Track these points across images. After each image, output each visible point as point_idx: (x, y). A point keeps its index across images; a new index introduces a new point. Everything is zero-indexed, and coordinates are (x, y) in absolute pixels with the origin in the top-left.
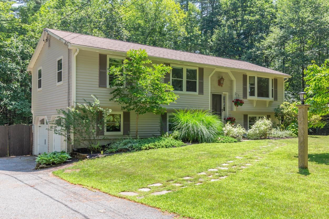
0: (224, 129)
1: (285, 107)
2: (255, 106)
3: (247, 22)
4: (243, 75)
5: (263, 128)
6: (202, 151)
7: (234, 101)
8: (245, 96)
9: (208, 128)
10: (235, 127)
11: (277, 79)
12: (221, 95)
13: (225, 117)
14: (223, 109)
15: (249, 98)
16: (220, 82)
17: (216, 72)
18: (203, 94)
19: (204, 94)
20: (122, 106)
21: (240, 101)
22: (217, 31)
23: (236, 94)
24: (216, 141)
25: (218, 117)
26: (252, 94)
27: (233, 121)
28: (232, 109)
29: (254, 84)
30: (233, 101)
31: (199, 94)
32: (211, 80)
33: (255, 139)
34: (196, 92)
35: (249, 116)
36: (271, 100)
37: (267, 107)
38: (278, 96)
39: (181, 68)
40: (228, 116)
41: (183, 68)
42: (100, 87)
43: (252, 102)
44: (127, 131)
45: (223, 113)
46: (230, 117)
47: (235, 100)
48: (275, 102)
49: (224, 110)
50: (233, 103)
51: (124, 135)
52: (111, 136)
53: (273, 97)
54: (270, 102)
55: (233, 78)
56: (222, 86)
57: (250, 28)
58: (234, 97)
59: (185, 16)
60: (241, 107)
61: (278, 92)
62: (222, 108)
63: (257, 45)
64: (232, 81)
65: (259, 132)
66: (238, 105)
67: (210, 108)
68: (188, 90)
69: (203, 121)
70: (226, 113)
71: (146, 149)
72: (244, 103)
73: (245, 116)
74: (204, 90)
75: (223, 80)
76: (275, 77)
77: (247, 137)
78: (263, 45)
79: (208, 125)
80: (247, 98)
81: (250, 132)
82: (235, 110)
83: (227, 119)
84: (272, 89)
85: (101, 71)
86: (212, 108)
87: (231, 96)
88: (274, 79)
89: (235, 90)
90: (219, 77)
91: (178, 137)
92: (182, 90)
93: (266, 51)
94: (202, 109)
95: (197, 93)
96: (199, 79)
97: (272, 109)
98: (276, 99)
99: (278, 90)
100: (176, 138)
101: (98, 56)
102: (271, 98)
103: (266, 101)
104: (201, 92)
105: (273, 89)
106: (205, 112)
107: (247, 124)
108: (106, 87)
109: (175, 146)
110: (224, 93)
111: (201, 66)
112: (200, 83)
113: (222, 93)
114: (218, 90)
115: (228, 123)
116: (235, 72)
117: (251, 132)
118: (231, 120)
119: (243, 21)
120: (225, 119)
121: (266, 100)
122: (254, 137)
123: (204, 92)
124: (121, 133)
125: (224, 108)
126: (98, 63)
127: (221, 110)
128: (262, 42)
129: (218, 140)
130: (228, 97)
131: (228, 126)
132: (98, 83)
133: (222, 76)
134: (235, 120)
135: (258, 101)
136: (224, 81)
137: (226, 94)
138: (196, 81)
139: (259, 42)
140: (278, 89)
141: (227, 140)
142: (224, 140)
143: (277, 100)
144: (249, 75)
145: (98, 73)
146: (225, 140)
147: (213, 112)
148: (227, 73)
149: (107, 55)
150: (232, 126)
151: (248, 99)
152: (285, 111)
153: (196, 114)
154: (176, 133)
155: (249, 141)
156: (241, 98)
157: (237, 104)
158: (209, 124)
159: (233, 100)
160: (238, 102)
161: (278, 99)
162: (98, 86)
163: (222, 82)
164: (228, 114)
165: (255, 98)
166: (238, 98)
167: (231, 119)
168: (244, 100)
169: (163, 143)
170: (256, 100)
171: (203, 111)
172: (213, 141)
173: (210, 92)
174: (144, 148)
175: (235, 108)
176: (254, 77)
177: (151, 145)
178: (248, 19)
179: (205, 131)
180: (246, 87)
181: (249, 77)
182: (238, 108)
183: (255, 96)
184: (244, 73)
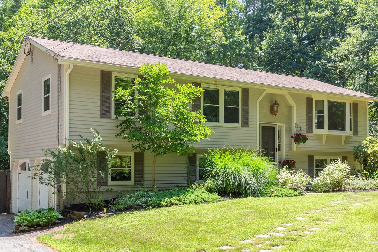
0: (278, 176)
1: (370, 145)
2: (324, 142)
3: (313, 21)
4: (307, 98)
5: (337, 175)
6: (247, 208)
7: (294, 136)
8: (310, 129)
9: (255, 176)
10: (295, 174)
11: (357, 103)
12: (274, 128)
13: (280, 158)
14: (277, 148)
15: (316, 131)
16: (273, 108)
17: (267, 94)
18: (248, 127)
19: (250, 126)
20: (133, 145)
21: (302, 136)
22: (268, 35)
23: (297, 125)
24: (268, 194)
25: (270, 158)
26: (320, 125)
27: (293, 166)
28: (290, 147)
29: (322, 112)
30: (292, 137)
31: (242, 126)
32: (260, 106)
33: (324, 192)
34: (238, 123)
35: (315, 158)
36: (349, 135)
37: (343, 145)
38: (359, 128)
39: (216, 90)
40: (284, 158)
41: (219, 89)
42: (101, 117)
43: (319, 137)
44: (140, 180)
45: (277, 153)
46: (287, 159)
47: (295, 134)
48: (355, 137)
49: (279, 150)
50: (293, 140)
51: (135, 185)
52: (118, 187)
53: (351, 130)
54: (348, 137)
55: (292, 103)
56: (275, 115)
57: (317, 30)
58: (294, 131)
59: (223, 14)
60: (304, 145)
61: (359, 123)
62: (277, 146)
63: (327, 54)
64: (290, 107)
65: (331, 181)
66: (299, 142)
67: (258, 147)
68: (226, 121)
69: (248, 165)
70: (283, 154)
71: (167, 206)
72: (308, 139)
73: (310, 158)
74: (250, 120)
75: (278, 106)
76: (354, 100)
77: (313, 189)
78: (336, 54)
79: (256, 172)
80: (312, 132)
81: (317, 181)
82: (295, 150)
83: (283, 162)
84: (350, 119)
85: (104, 94)
86: (261, 146)
87: (289, 129)
88: (353, 103)
89: (294, 121)
90: (271, 101)
91: (212, 188)
92: (217, 121)
93: (340, 64)
94: (247, 148)
95: (239, 125)
96: (243, 105)
97: (349, 148)
98: (355, 132)
99: (359, 120)
100: (210, 190)
101: (99, 74)
102: (348, 132)
103: (341, 136)
104: (246, 123)
105: (352, 118)
106: (252, 153)
107: (313, 170)
108: (111, 118)
109: (208, 201)
110: (278, 124)
111: (246, 86)
112: (243, 110)
113: (277, 124)
114: (270, 121)
115: (285, 169)
116: (295, 94)
117: (319, 181)
118: (289, 164)
119: (307, 19)
120: (280, 162)
121: (341, 134)
122: (324, 189)
123: (250, 123)
124: (132, 182)
125: (279, 146)
126: (100, 84)
127: (274, 149)
128: (335, 49)
129: (270, 194)
130: (285, 130)
131: (285, 173)
132: (99, 112)
133: (276, 100)
134: (295, 163)
135: (328, 137)
136: (279, 107)
137: (281, 126)
138: (238, 108)
139: (331, 50)
140: (359, 118)
141: (284, 192)
142: (279, 193)
143: (357, 135)
144: (315, 98)
145: (99, 98)
146: (280, 193)
147: (262, 152)
148: (284, 95)
149: (111, 72)
150: (291, 173)
151: (313, 133)
152: (369, 151)
153: (239, 156)
154: (210, 183)
155: (316, 194)
156: (304, 132)
157: (298, 140)
158: (257, 170)
159: (293, 134)
160: (299, 138)
161: (359, 133)
162: (99, 116)
163: (276, 109)
164: (285, 156)
165: (325, 131)
166: (299, 132)
167: (289, 162)
168: (309, 135)
169: (191, 196)
170: (326, 134)
171: (249, 151)
172: (263, 195)
173: (259, 124)
174: (164, 203)
175: (295, 146)
176: (324, 100)
177: (174, 200)
178: (314, 16)
179: (251, 181)
180: (311, 115)
181: (316, 101)
182: (299, 146)
183: (324, 128)
184: (309, 95)
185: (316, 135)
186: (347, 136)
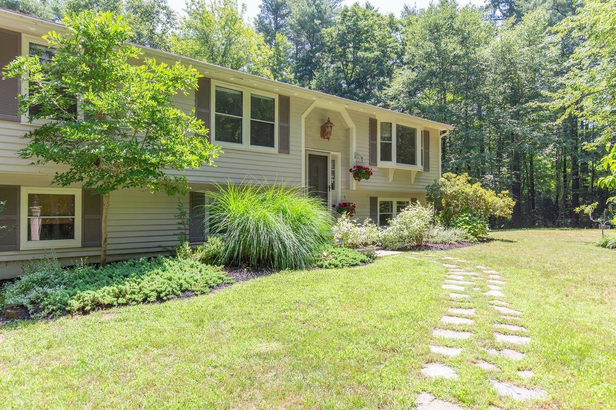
0: (335, 228)
1: (447, 183)
2: (391, 179)
3: (361, 62)
4: (370, 118)
5: (417, 225)
7: (353, 169)
8: (373, 161)
9: (296, 230)
10: (360, 224)
11: (429, 132)
12: (326, 157)
13: (335, 201)
14: (331, 187)
15: (381, 164)
16: (325, 130)
17: (315, 108)
18: (289, 153)
19: (291, 152)
21: (365, 169)
22: (317, 74)
23: (357, 155)
24: (318, 260)
25: (320, 201)
26: (386, 157)
27: (352, 210)
28: (347, 185)
29: (390, 139)
30: (351, 170)
31: (279, 152)
32: (306, 125)
33: (399, 250)
34: (273, 147)
35: (380, 200)
36: (420, 171)
37: (412, 183)
38: (430, 162)
39: (237, 93)
40: (340, 200)
41: (242, 92)
43: (385, 172)
44: (93, 237)
45: (331, 193)
46: (344, 202)
47: (355, 167)
48: (426, 174)
49: (333, 189)
50: (351, 175)
51: (83, 247)
53: (422, 165)
54: (419, 173)
55: (350, 124)
56: (328, 138)
57: (367, 72)
58: (353, 162)
60: (367, 182)
61: (430, 156)
62: (330, 184)
63: (378, 94)
64: (348, 131)
65: (409, 233)
66: (360, 178)
67: (303, 183)
68: (255, 141)
69: (284, 212)
70: (337, 194)
72: (372, 174)
73: (373, 200)
74: (291, 143)
75: (331, 126)
76: (425, 127)
77: (382, 244)
78: (385, 94)
79: (298, 223)
80: (376, 166)
81: (389, 232)
82: (354, 188)
83: (338, 205)
84: (422, 150)
86: (308, 180)
87: (346, 160)
88: (424, 130)
89: (354, 148)
90: (322, 120)
91: (219, 253)
92: (240, 141)
93: (391, 103)
94: (284, 185)
95: (275, 150)
96: (281, 120)
97: (421, 187)
98: (427, 167)
99: (430, 153)
102: (419, 167)
103: (411, 171)
104: (285, 148)
106: (292, 191)
107: (377, 215)
108: (19, 121)
110: (332, 153)
111: (284, 93)
112: (281, 127)
113: (330, 153)
114: (321, 148)
115: (344, 216)
116: (354, 111)
117: (391, 233)
118: (343, 208)
119: (356, 61)
120: (334, 206)
121: (410, 169)
122: (399, 245)
123: (291, 148)
124: (76, 241)
125: (333, 185)
127: (326, 187)
129: (321, 260)
130: (341, 162)
131: (345, 223)
133: (329, 118)
134: (355, 207)
135: (396, 172)
136: (333, 127)
137: (336, 156)
138: (274, 124)
139: (380, 89)
140: (430, 150)
141: (344, 257)
142: (336, 259)
143: (429, 171)
144: (380, 119)
146: (339, 259)
147: (310, 190)
148: (339, 112)
149: (20, 33)
150: (353, 223)
151: (378, 167)
152: (449, 191)
153: (271, 195)
154: (214, 244)
156: (366, 164)
157: (360, 175)
158: (299, 220)
159: (351, 167)
160: (360, 173)
161: (430, 169)
163: (328, 130)
164: (341, 197)
165: (392, 165)
166: (360, 165)
167: (347, 206)
168: (373, 169)
170: (393, 169)
171: (286, 189)
172: (309, 264)
173: (304, 151)
175: (354, 184)
176: (391, 123)
178: (364, 57)
179: (290, 238)
180: (374, 142)
181: (382, 123)
182: (360, 183)
183: (391, 161)
184: (372, 115)
185: (380, 169)
186: (418, 171)
